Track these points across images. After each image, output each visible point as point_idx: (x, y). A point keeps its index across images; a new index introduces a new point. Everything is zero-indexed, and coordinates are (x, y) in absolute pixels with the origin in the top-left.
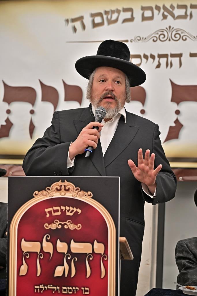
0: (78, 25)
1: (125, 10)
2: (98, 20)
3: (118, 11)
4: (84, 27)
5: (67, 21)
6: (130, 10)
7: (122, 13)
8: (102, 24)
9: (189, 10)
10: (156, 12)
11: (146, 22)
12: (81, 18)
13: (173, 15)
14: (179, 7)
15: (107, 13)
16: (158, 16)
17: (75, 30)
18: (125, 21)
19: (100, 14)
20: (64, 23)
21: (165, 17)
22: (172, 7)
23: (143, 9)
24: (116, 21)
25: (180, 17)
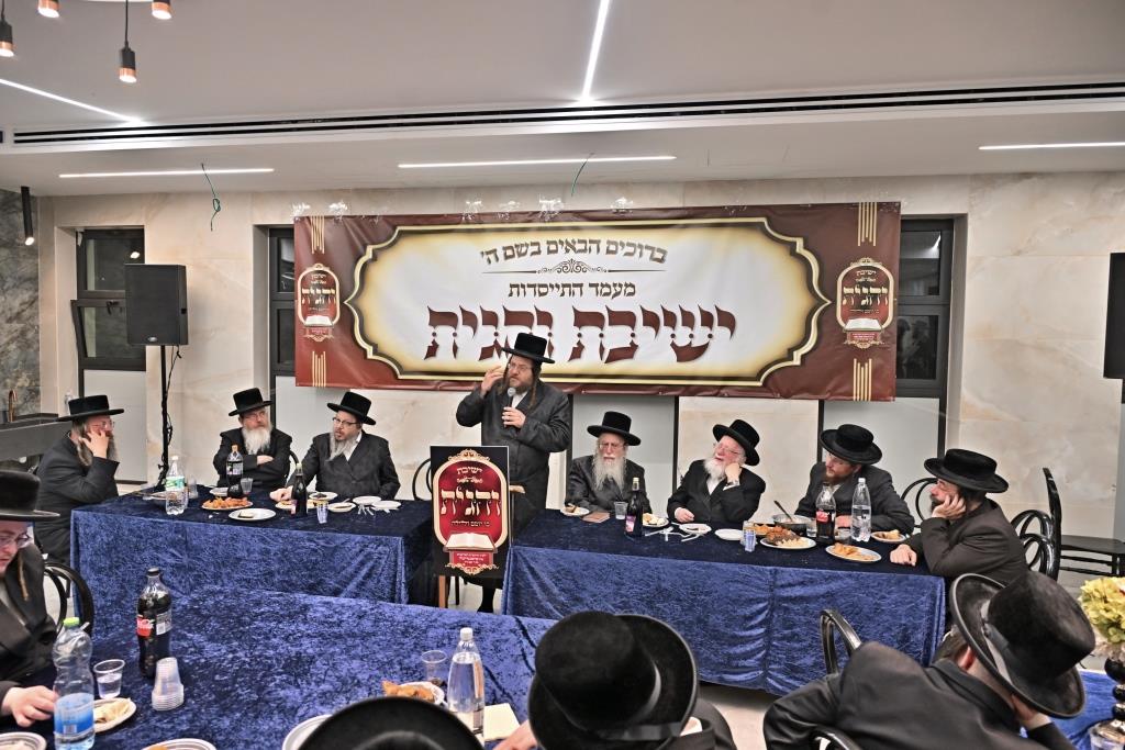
0: (492, 257)
1: (533, 244)
2: (509, 253)
3: (527, 245)
4: (497, 259)
5: (482, 253)
6: (537, 244)
7: (530, 247)
8: (512, 256)
9: (588, 245)
10: (559, 246)
11: (552, 255)
12: (494, 251)
13: (574, 249)
14: (580, 242)
15: (516, 246)
16: (561, 250)
17: (489, 261)
18: (533, 253)
19: (511, 248)
20: (480, 255)
21: (567, 251)
22: (574, 242)
23: (548, 243)
24: (525, 254)
25: (580, 251)
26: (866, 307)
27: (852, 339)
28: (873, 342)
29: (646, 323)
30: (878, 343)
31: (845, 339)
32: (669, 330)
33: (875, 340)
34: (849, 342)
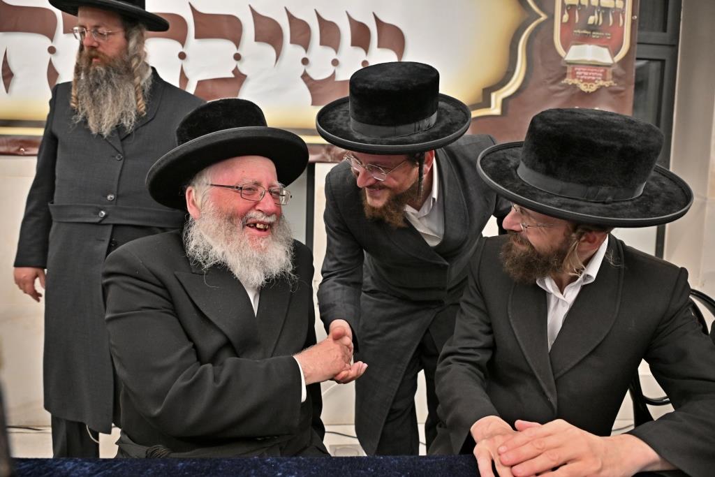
26: (593, 28)
27: (574, 76)
28: (601, 83)
29: (259, 38)
30: (607, 84)
31: (564, 76)
32: (299, 52)
33: (604, 80)
34: (569, 80)
